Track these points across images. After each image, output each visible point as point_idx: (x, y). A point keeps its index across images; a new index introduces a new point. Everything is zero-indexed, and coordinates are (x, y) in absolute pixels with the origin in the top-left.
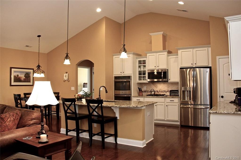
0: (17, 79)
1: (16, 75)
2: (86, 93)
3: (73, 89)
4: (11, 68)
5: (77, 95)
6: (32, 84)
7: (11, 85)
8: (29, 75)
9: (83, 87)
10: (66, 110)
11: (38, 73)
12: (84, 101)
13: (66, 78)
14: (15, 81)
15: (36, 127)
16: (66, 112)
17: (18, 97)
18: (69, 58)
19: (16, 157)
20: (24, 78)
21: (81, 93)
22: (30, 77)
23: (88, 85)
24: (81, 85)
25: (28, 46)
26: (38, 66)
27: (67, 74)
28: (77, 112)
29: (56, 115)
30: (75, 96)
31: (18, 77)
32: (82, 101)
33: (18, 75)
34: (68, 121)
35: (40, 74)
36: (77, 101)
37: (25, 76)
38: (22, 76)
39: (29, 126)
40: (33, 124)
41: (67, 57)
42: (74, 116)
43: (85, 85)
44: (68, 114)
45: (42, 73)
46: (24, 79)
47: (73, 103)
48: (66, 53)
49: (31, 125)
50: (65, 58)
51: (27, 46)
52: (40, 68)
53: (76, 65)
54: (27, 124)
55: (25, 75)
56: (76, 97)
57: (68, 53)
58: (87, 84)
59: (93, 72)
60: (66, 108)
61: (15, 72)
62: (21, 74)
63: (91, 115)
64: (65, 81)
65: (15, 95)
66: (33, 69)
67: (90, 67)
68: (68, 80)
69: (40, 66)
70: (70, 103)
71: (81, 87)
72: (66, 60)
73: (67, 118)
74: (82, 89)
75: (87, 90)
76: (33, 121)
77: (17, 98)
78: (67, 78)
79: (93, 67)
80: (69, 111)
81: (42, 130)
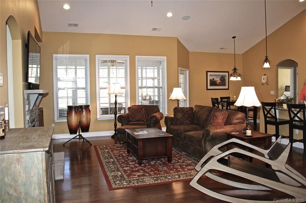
0: (213, 83)
1: (212, 79)
2: (288, 97)
3: (272, 93)
4: (207, 72)
5: (277, 99)
6: (227, 88)
7: (207, 89)
8: (224, 78)
9: (284, 90)
10: (266, 114)
11: (235, 76)
12: (285, 106)
13: (264, 81)
14: (211, 85)
15: (241, 126)
16: (266, 117)
17: (216, 101)
18: (269, 61)
19: (233, 141)
20: (220, 81)
21: (282, 98)
22: (225, 80)
23: (291, 88)
24: (282, 88)
25: (223, 48)
26: (234, 69)
27: (266, 76)
28: (278, 117)
29: (253, 121)
30: (275, 100)
31: (214, 81)
32: (283, 106)
33: (213, 79)
34: (268, 126)
35: (237, 78)
36: (277, 105)
37: (220, 80)
38: (218, 80)
39: (235, 124)
40: (238, 123)
41: (266, 60)
42: (274, 121)
43: (287, 88)
44: (268, 119)
45: (239, 76)
46: (219, 83)
47: (274, 107)
48: (266, 56)
49: (236, 123)
50: (264, 61)
51: (221, 48)
52: (236, 72)
53: (276, 66)
54: (233, 122)
55: (221, 78)
56: (277, 101)
57: (267, 56)
58: (289, 86)
59: (297, 73)
60: (266, 113)
61: (211, 75)
62: (216, 78)
63: (292, 120)
64: (263, 84)
65: (212, 99)
66: (228, 72)
67: (293, 68)
68: (267, 83)
69: (236, 69)
70: (270, 107)
71: (282, 91)
72: (265, 63)
73: (267, 123)
74: (284, 93)
75: (289, 94)
76: (238, 120)
77: (214, 102)
78: (266, 81)
79: (297, 68)
80: (269, 115)
81: (247, 127)
